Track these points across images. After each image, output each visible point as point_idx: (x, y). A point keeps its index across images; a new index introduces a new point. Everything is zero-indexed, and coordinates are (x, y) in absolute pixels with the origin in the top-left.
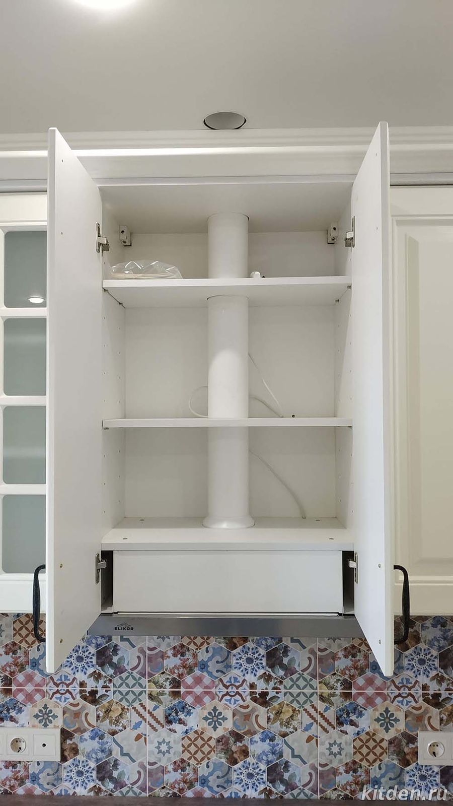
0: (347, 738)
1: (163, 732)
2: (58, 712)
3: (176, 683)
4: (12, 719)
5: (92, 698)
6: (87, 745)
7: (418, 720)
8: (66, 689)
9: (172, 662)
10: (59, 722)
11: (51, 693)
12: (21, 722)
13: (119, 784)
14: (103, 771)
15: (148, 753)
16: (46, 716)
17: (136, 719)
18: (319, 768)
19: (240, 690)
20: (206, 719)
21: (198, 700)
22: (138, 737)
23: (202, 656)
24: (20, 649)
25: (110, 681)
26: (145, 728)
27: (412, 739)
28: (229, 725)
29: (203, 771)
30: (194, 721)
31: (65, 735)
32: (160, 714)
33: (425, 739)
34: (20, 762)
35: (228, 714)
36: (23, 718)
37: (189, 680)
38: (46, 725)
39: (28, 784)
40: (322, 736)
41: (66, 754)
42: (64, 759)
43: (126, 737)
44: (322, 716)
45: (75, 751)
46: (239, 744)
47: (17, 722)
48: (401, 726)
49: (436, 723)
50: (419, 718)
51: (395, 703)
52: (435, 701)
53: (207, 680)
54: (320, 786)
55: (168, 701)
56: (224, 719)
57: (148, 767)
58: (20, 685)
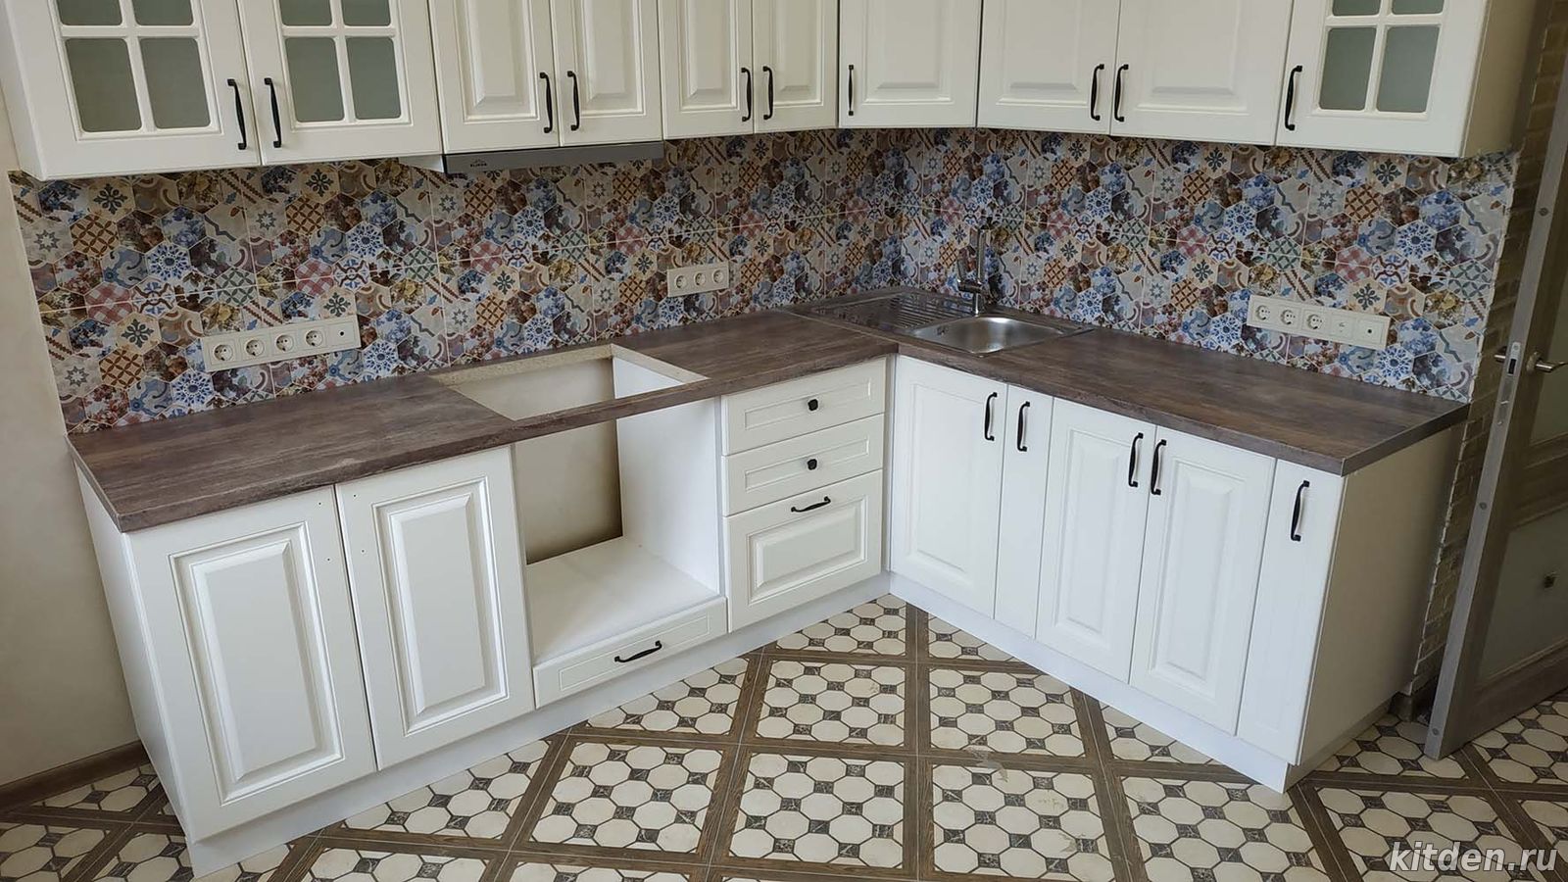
0: (614, 284)
1: (458, 303)
2: (351, 299)
3: (465, 254)
4: (300, 314)
5: (384, 279)
6: (385, 327)
7: (666, 260)
8: (355, 273)
9: (459, 233)
10: (353, 309)
11: (340, 280)
12: (311, 316)
13: (421, 360)
14: (404, 350)
15: (446, 325)
16: (337, 306)
17: (431, 293)
18: (595, 314)
19: (524, 253)
20: (496, 284)
21: (488, 267)
22: (435, 312)
23: (487, 223)
24: (298, 237)
25: (401, 259)
26: (440, 302)
27: (663, 278)
28: (517, 287)
29: (498, 333)
30: (486, 288)
31: (363, 321)
32: (453, 285)
33: (671, 275)
34: (316, 357)
35: (515, 277)
36: (311, 311)
37: (477, 248)
38: (338, 315)
39: (328, 377)
40: (595, 286)
41: (365, 340)
42: (364, 345)
43: (423, 313)
44: (594, 267)
45: (374, 335)
46: (527, 303)
47: (306, 317)
48: (654, 267)
49: (679, 261)
50: (667, 259)
51: (649, 247)
52: (678, 242)
53: (493, 247)
54: (596, 329)
55: (459, 272)
56: (512, 282)
57: (447, 338)
58: (304, 276)
